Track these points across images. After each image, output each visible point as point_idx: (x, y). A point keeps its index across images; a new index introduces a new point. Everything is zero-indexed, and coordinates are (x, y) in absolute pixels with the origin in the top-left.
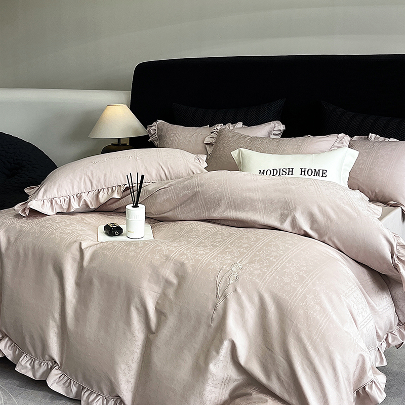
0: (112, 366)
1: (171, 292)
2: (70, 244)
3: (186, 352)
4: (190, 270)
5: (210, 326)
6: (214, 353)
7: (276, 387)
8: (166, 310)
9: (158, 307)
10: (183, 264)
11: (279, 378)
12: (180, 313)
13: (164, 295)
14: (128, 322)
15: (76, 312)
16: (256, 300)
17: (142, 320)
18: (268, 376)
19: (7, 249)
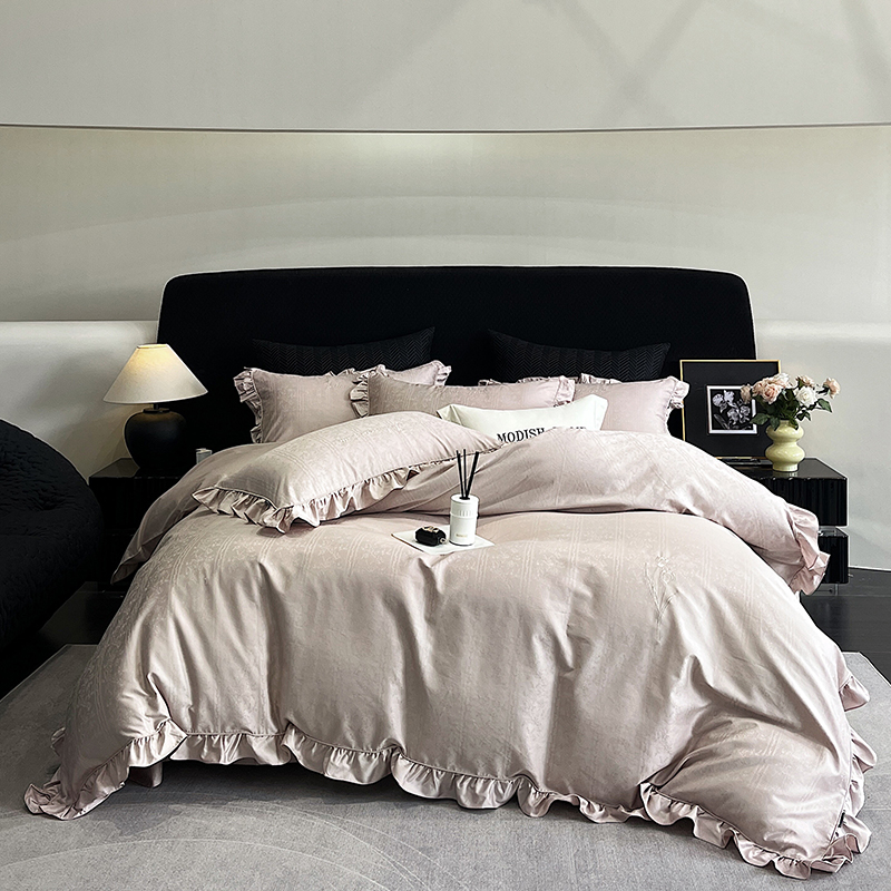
0: (515, 730)
1: (587, 610)
2: (402, 562)
3: (628, 685)
4: (605, 574)
5: (657, 643)
6: (674, 678)
7: (761, 704)
8: (587, 634)
9: (570, 632)
10: (592, 569)
11: (763, 692)
12: (610, 634)
13: (576, 614)
14: (531, 661)
15: (436, 663)
16: (704, 599)
17: (550, 654)
18: (748, 693)
19: (287, 585)
